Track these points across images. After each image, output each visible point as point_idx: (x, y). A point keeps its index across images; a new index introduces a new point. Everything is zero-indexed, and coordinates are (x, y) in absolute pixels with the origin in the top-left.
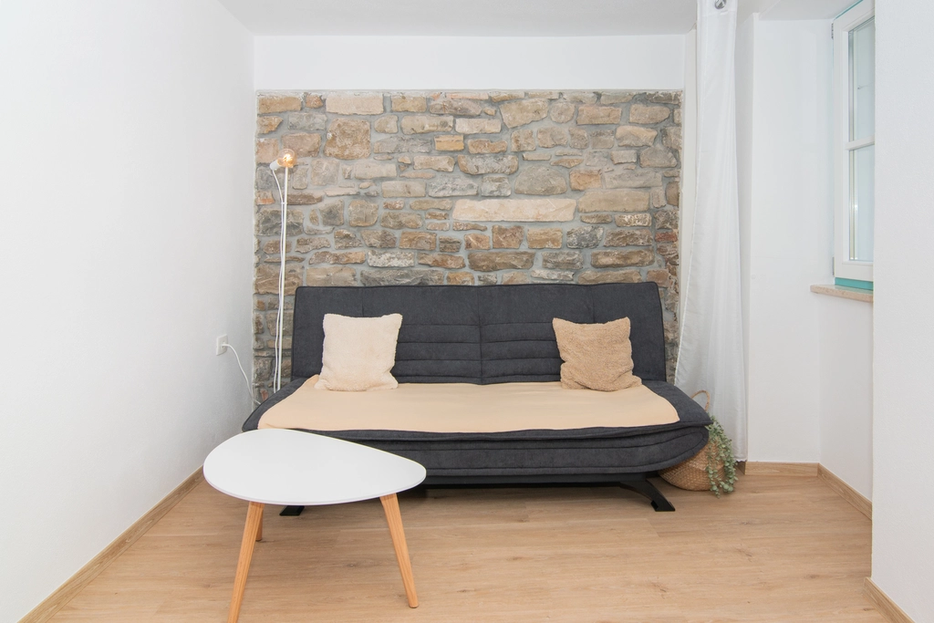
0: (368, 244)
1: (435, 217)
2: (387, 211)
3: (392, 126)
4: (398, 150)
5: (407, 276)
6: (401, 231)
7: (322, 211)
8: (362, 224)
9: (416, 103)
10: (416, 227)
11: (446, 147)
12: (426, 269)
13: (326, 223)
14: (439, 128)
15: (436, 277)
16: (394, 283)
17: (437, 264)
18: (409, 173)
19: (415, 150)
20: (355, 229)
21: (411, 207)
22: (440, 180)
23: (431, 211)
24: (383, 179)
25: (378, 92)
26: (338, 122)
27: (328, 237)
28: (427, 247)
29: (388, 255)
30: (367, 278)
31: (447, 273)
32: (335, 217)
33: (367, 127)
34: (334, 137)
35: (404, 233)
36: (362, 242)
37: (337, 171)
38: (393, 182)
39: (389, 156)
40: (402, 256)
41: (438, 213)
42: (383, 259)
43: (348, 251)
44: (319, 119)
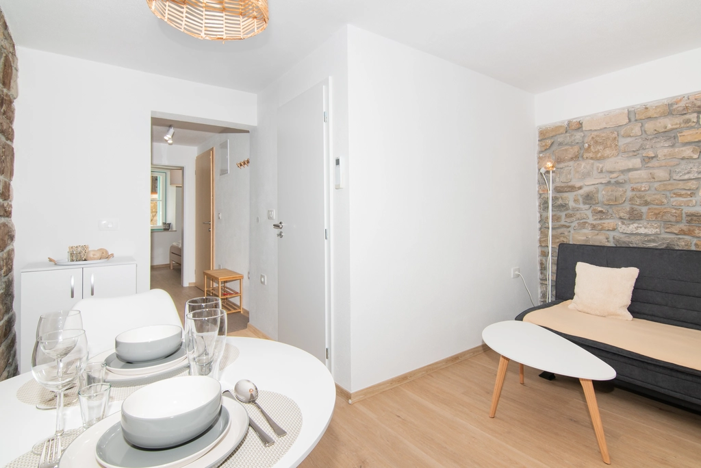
0: (618, 217)
1: (680, 195)
2: (634, 193)
3: (637, 130)
4: (642, 148)
5: (654, 241)
6: (647, 207)
7: (582, 196)
8: (614, 202)
9: (658, 110)
10: (662, 204)
11: (689, 139)
12: (673, 236)
13: (585, 203)
14: (682, 125)
15: (683, 244)
16: (641, 245)
17: (682, 232)
18: (654, 163)
19: (658, 145)
20: (608, 207)
21: (655, 189)
22: (684, 166)
23: (675, 191)
24: (629, 170)
25: (623, 109)
26: (592, 136)
27: (586, 212)
28: (673, 219)
29: (636, 225)
30: (618, 241)
31: (695, 241)
32: (591, 199)
33: (615, 135)
34: (589, 146)
35: (649, 209)
36: (614, 215)
37: (593, 168)
38: (639, 172)
39: (635, 153)
40: (648, 226)
41: (683, 192)
42: (632, 228)
43: (603, 221)
44: (578, 136)
